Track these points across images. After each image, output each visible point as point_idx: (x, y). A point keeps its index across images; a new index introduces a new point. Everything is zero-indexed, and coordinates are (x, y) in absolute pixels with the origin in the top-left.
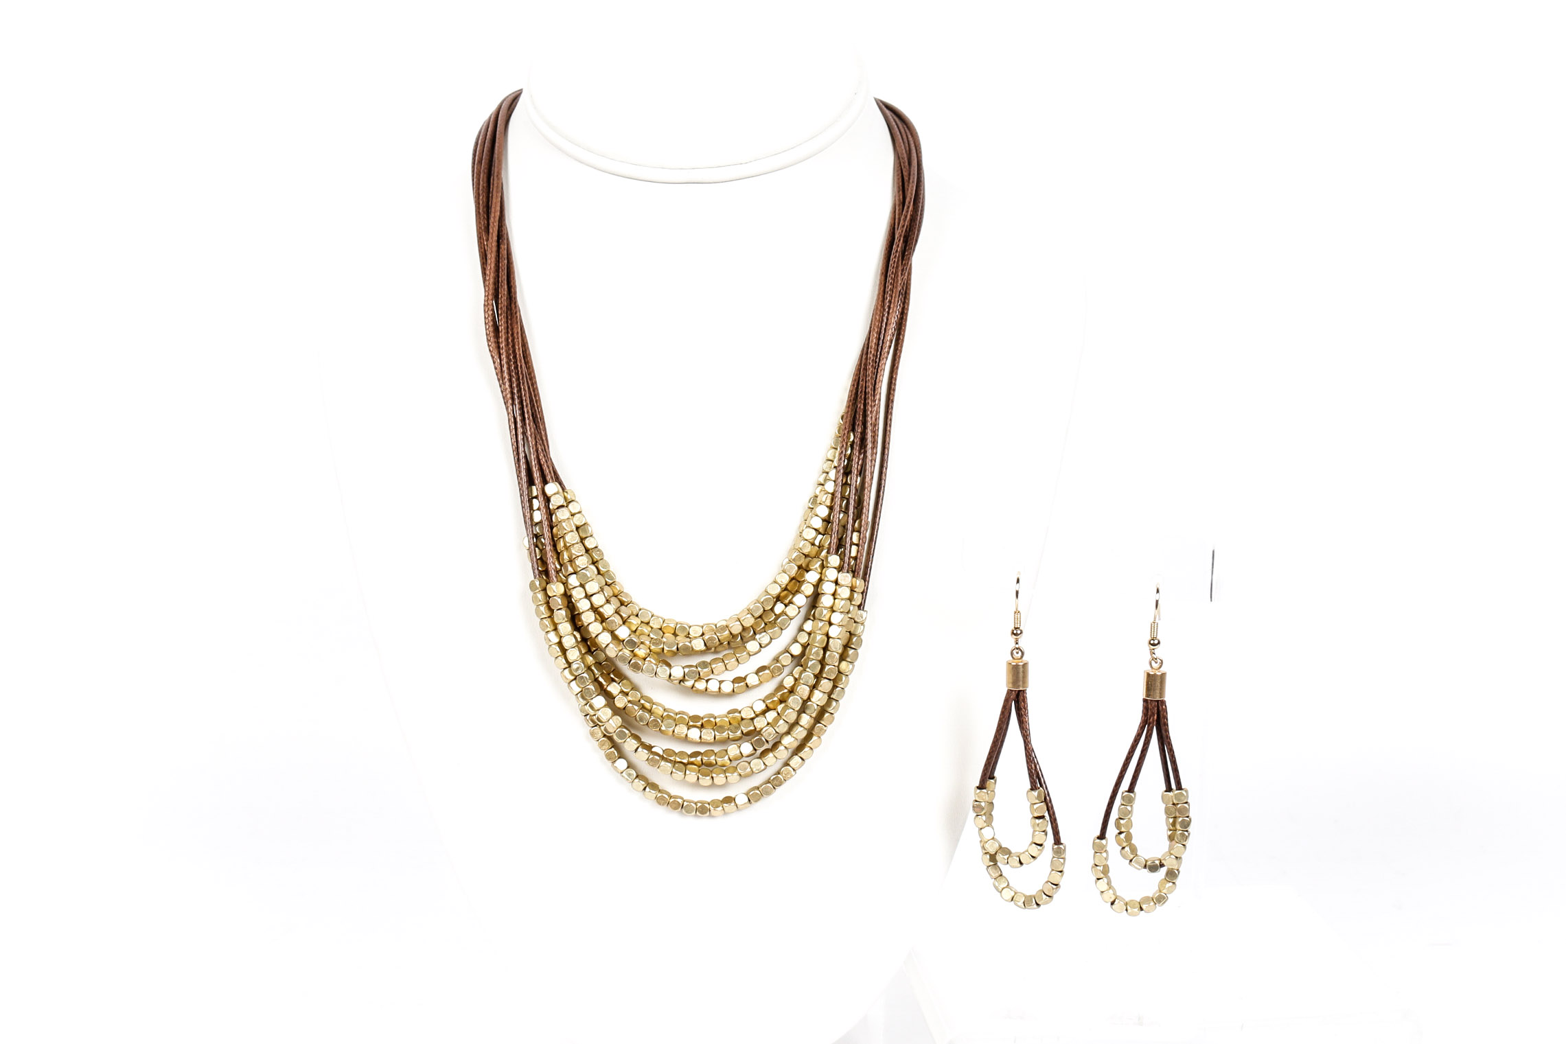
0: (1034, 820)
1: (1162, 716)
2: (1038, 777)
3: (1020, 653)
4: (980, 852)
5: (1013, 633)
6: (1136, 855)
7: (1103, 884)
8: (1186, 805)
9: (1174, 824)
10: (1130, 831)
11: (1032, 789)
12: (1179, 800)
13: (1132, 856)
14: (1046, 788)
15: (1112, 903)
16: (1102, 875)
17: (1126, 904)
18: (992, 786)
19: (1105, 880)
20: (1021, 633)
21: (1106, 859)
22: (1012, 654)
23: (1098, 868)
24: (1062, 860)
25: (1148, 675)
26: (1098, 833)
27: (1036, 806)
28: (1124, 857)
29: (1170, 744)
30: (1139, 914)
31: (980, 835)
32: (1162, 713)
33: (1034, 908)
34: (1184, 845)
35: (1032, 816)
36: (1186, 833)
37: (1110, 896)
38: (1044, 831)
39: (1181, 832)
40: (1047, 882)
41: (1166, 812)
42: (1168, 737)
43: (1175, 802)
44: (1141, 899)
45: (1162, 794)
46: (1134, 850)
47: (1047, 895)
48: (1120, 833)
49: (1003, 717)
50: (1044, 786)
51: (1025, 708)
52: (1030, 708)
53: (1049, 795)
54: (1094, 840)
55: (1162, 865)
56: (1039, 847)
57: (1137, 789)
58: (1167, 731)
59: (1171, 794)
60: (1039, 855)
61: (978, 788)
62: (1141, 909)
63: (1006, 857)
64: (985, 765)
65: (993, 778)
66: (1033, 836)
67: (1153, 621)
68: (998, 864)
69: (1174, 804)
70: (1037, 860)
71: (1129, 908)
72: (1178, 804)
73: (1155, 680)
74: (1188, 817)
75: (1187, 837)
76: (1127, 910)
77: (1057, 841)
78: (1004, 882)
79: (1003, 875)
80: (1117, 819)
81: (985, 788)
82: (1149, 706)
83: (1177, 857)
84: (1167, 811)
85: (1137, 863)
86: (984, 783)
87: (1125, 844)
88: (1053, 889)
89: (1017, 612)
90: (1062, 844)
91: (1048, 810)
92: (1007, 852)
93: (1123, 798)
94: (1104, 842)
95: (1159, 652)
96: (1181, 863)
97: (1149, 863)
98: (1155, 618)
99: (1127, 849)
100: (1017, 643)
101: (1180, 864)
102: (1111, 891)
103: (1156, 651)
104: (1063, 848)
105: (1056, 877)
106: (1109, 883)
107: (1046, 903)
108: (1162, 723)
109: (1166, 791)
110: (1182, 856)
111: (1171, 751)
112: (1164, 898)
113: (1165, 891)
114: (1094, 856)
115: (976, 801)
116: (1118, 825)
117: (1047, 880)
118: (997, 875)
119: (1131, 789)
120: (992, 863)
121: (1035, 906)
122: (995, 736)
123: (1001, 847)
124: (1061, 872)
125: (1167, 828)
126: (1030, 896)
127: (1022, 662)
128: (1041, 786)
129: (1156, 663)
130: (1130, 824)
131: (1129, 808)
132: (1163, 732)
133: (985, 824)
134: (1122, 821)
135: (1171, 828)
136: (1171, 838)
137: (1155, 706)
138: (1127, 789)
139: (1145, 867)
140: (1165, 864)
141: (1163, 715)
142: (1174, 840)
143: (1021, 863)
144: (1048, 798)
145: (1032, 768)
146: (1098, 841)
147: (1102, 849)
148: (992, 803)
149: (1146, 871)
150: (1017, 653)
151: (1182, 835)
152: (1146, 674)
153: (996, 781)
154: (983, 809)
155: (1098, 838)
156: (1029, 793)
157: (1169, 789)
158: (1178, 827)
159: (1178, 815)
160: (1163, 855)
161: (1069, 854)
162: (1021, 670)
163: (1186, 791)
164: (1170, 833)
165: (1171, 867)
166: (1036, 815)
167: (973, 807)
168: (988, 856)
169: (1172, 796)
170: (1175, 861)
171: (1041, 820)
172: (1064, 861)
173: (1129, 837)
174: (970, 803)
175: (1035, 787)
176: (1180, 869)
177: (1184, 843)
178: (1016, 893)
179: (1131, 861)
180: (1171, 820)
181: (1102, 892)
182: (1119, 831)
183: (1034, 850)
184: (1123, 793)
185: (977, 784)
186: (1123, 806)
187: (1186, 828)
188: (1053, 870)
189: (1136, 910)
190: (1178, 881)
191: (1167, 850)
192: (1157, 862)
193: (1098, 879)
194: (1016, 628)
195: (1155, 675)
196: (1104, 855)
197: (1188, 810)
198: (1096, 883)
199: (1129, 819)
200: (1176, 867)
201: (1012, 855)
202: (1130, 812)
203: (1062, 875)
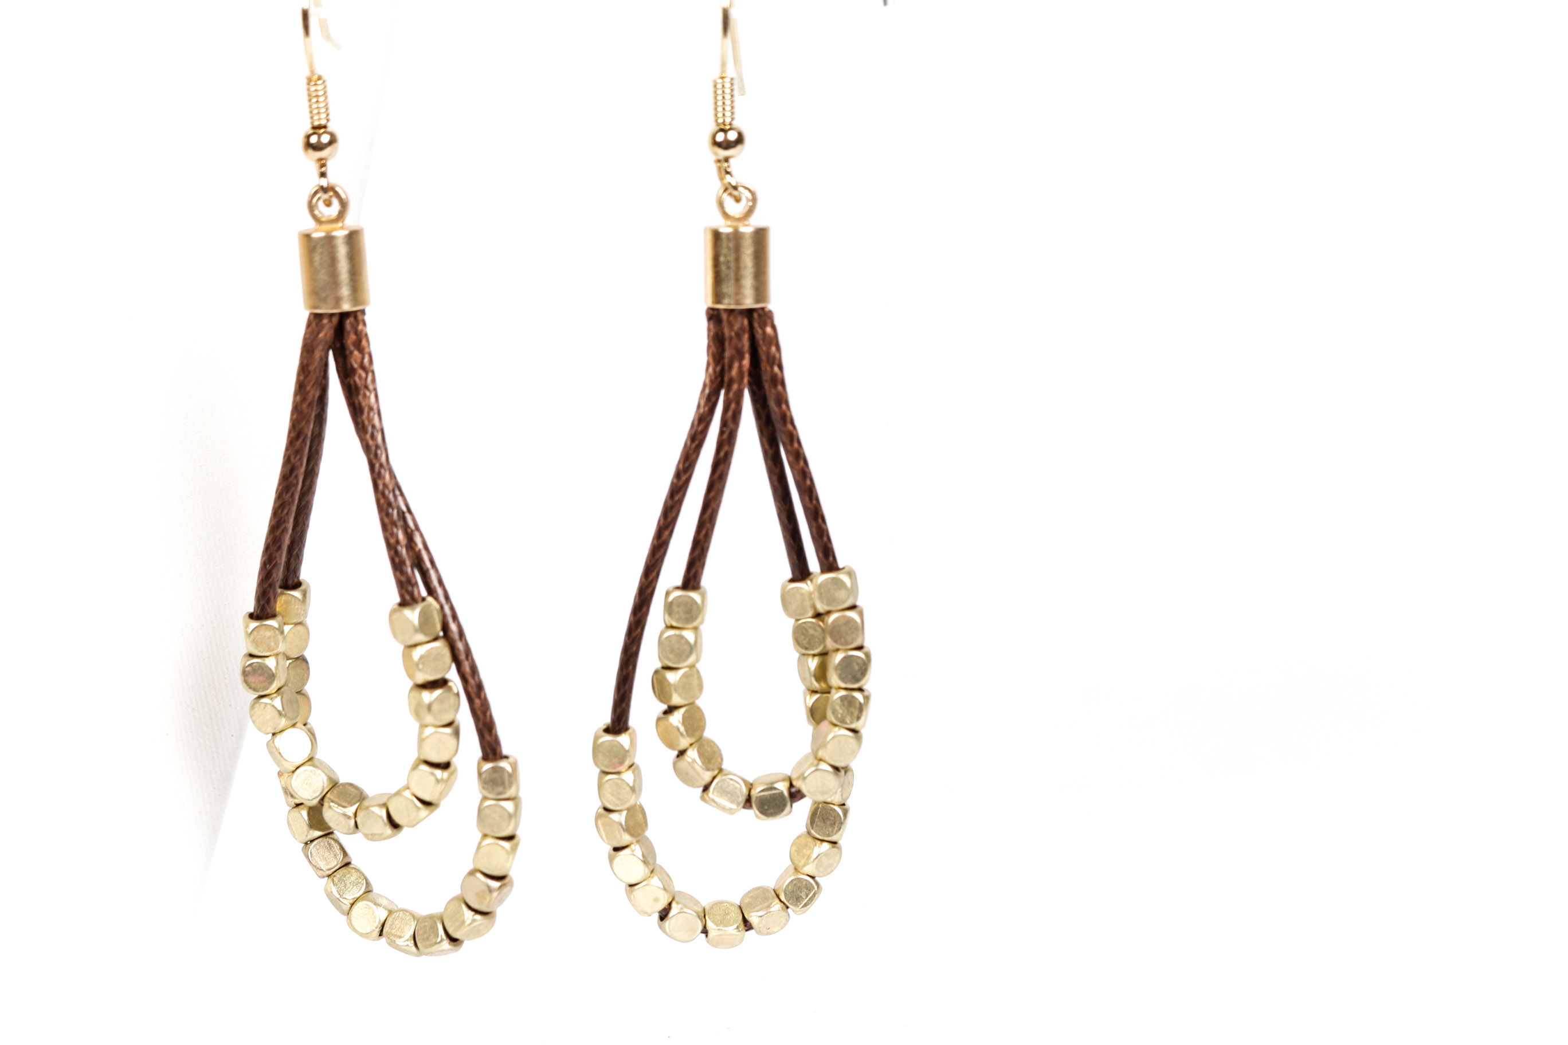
0: (416, 693)
1: (763, 357)
2: (418, 563)
3: (335, 202)
4: (283, 807)
5: (309, 146)
6: (721, 770)
7: (630, 864)
8: (852, 614)
9: (821, 674)
10: (699, 702)
11: (403, 604)
12: (831, 600)
13: (707, 776)
14: (447, 598)
15: (664, 915)
16: (626, 838)
17: (703, 915)
18: (296, 607)
19: (637, 849)
20: (333, 141)
21: (634, 790)
22: (311, 208)
23: (614, 816)
24: (509, 806)
25: (717, 235)
26: (607, 718)
27: (417, 653)
28: (684, 777)
29: (793, 438)
30: (742, 940)
31: (275, 754)
32: (764, 348)
33: (443, 952)
34: (854, 731)
35: (410, 684)
36: (858, 695)
37: (654, 896)
38: (449, 725)
39: (843, 693)
40: (472, 873)
41: (797, 641)
42: (787, 419)
43: (821, 608)
44: (747, 895)
45: (783, 588)
46: (711, 757)
47: (476, 912)
48: (671, 710)
49: (304, 400)
50: (440, 591)
51: (362, 367)
52: (379, 366)
53: (455, 617)
54: (596, 738)
55: (796, 795)
56: (438, 773)
57: (707, 579)
58: (782, 400)
59: (805, 587)
60: (443, 794)
61: (251, 616)
62: (747, 925)
63: (350, 811)
64: (267, 548)
65: (297, 585)
66: (421, 741)
67: (716, 75)
68: (338, 834)
69: (818, 615)
70: (437, 813)
71: (710, 925)
72: (829, 613)
73: (738, 249)
74: (860, 648)
75: (861, 709)
76: (705, 931)
77: (491, 750)
78: (357, 884)
79: (355, 862)
80: (656, 672)
81: (273, 616)
82: (726, 331)
83: (837, 769)
84: (802, 638)
85: (724, 792)
86: (268, 601)
87: (684, 743)
88: (490, 890)
89: (314, 80)
90: (506, 757)
91: (455, 658)
92: (354, 795)
93: (669, 608)
94: (623, 739)
95: (740, 160)
96: (851, 784)
97: (756, 792)
98: (723, 65)
99: (692, 754)
100: (323, 175)
101: (846, 788)
102: (655, 881)
103: (734, 165)
104: (509, 768)
105: (497, 858)
106: (648, 859)
107: (477, 933)
108: (766, 377)
109: (792, 581)
110: (853, 765)
111: (798, 457)
112: (809, 888)
113: (809, 869)
114: (600, 786)
115: (252, 656)
116: (660, 688)
117: (470, 867)
118: (335, 863)
119: (691, 580)
120: (318, 833)
121: (446, 945)
122: (287, 460)
123: (334, 784)
124: (510, 838)
125: (803, 688)
126: (431, 917)
127: (342, 228)
128: (431, 591)
129: (738, 200)
130: (694, 683)
131: (689, 635)
132: (772, 404)
133: (283, 722)
134: (672, 677)
135: (816, 685)
136: (816, 714)
137: (742, 329)
138: (679, 582)
139: (748, 802)
140: (804, 790)
141: (768, 354)
142: (824, 717)
143: (395, 825)
144: (453, 627)
145: (398, 542)
146: (608, 738)
147: (622, 763)
148: (302, 660)
149: (751, 814)
150: (328, 204)
151: (848, 702)
152: (709, 237)
153: (304, 594)
154: (271, 677)
155: (607, 730)
156: (396, 615)
157: (801, 572)
158: (834, 680)
159: (830, 644)
160: (799, 764)
161: (526, 786)
162: (342, 251)
163: (851, 574)
164: (812, 699)
165: (821, 798)
166: (422, 678)
167: (245, 674)
168: (304, 813)
169: (810, 594)
170: (832, 781)
171: (438, 692)
172: (517, 807)
173: (695, 722)
174: (237, 662)
175: (412, 595)
176: (848, 803)
177: (853, 726)
178: (390, 912)
179: (706, 788)
180: (813, 663)
181: (631, 886)
182: (664, 707)
183: (427, 783)
184: (668, 594)
185: (250, 606)
186: (671, 632)
187: (858, 680)
188: (485, 836)
189: (731, 930)
190: (846, 837)
191: (808, 750)
192: (783, 787)
193: (616, 849)
194: (317, 128)
195: (737, 237)
196: (628, 777)
197: (858, 629)
198: (611, 860)
199: (692, 667)
200: (837, 799)
201: (366, 803)
202: (692, 649)
203: (514, 849)
